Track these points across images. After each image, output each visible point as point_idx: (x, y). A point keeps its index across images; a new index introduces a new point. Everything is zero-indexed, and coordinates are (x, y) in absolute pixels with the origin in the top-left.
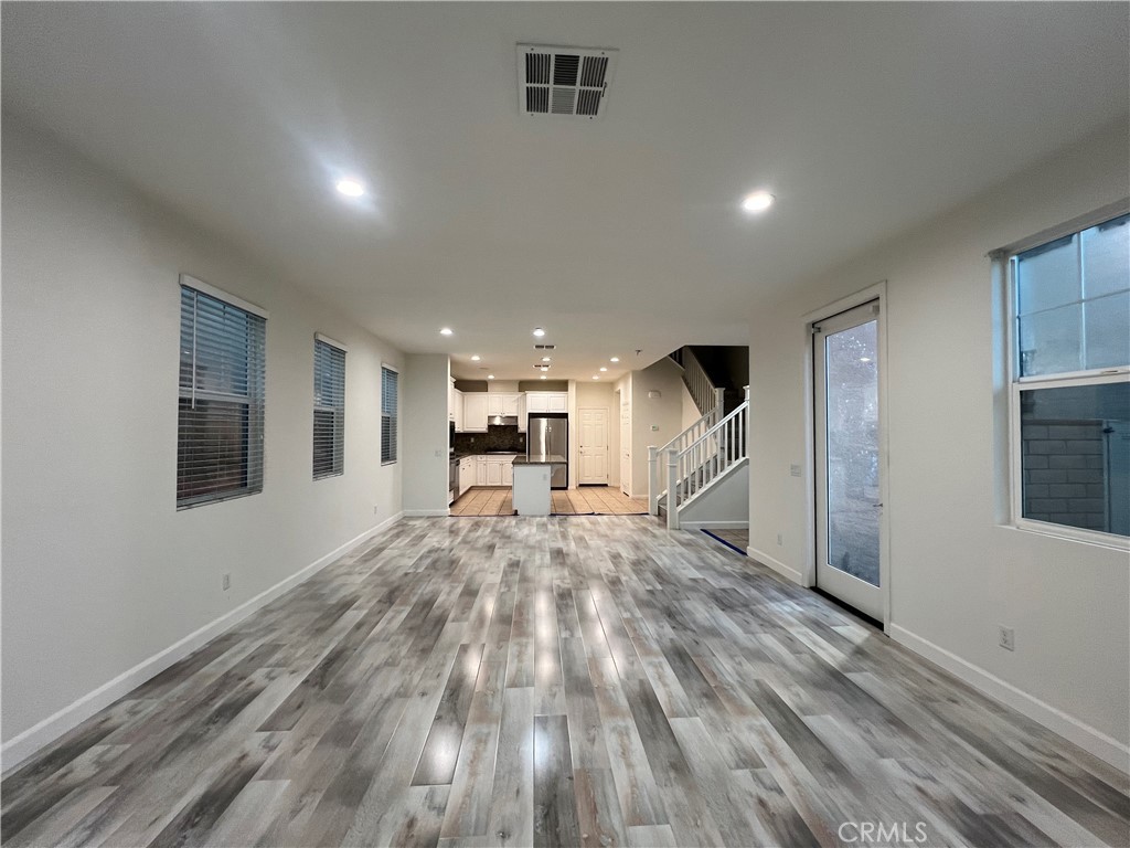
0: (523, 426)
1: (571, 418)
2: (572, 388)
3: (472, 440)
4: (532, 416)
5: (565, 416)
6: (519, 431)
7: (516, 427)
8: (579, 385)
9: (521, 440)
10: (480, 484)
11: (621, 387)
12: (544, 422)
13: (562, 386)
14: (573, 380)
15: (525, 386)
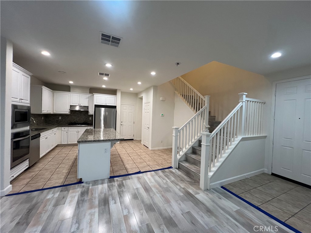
0: (91, 111)
1: (118, 109)
2: (119, 94)
3: (60, 118)
4: (97, 106)
5: (115, 107)
6: (89, 114)
7: (88, 112)
8: (122, 93)
9: (90, 118)
10: (63, 143)
11: (144, 95)
12: (103, 109)
13: (113, 92)
14: (120, 90)
15: (93, 90)
